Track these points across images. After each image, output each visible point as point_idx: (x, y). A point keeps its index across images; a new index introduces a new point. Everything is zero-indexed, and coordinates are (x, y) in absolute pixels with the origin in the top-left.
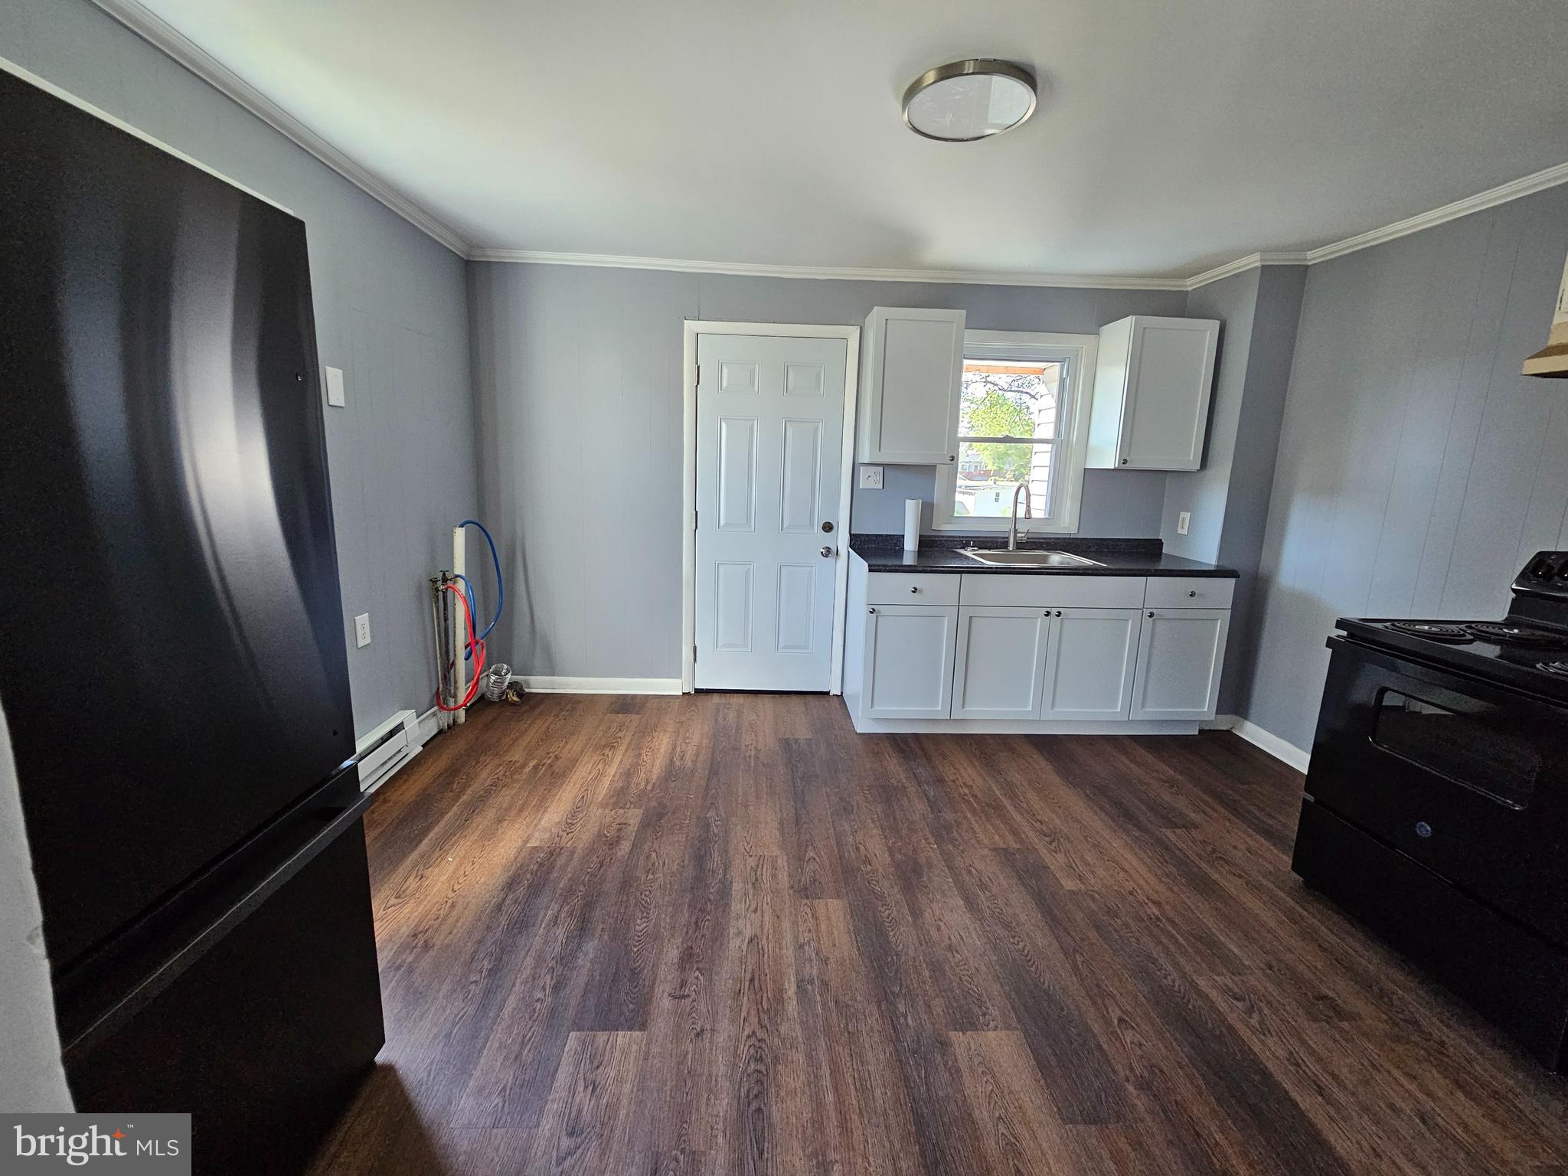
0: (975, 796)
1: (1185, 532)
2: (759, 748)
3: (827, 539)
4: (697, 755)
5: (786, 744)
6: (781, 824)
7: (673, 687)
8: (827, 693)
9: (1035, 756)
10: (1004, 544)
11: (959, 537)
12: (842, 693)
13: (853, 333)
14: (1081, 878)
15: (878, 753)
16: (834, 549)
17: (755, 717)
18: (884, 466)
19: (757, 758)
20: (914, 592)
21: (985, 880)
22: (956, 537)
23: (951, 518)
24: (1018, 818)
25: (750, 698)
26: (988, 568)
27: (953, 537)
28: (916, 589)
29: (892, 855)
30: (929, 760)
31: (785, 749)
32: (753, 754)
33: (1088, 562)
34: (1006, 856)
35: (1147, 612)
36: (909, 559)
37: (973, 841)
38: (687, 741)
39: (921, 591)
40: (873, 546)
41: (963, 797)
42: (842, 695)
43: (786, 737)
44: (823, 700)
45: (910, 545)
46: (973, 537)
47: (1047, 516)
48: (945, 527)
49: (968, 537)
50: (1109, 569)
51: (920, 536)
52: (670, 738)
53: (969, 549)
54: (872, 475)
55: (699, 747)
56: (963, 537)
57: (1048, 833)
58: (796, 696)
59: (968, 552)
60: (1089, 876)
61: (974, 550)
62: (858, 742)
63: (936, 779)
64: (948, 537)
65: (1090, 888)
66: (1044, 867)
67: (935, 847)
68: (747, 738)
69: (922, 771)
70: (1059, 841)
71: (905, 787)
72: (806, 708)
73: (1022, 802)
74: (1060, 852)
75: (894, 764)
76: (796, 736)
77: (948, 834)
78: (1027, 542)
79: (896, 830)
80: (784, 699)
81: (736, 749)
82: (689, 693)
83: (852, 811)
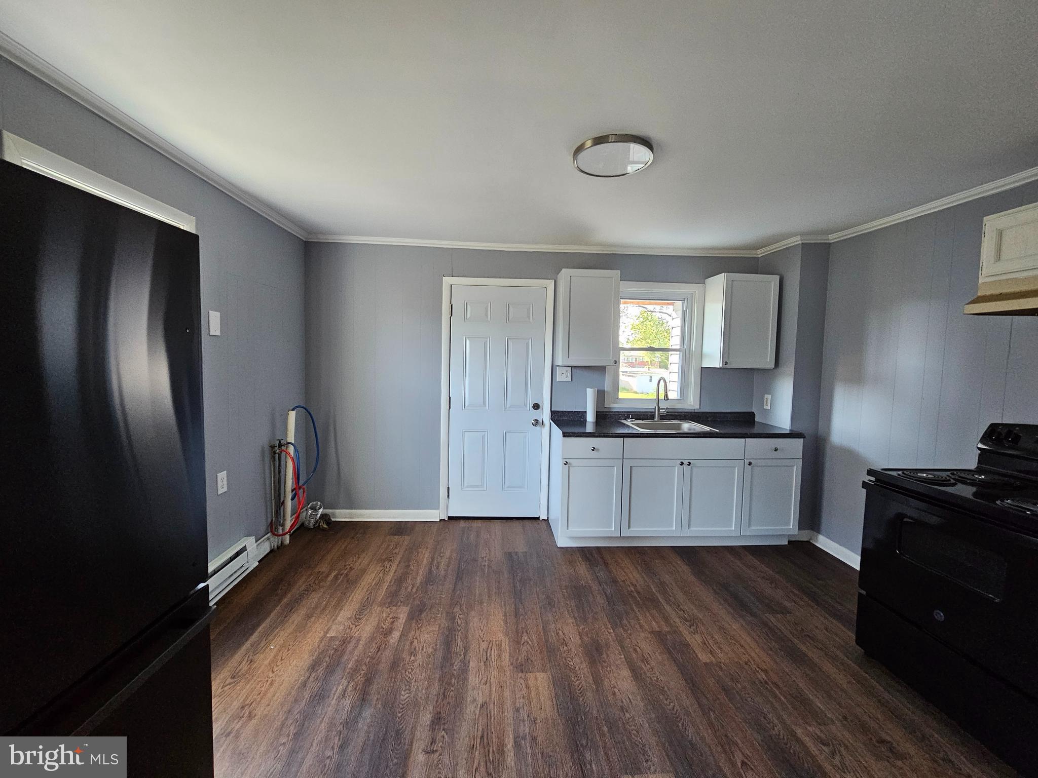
0: (638, 593)
1: (768, 408)
2: (491, 560)
3: (536, 414)
4: (448, 565)
5: (509, 556)
6: (505, 616)
7: (434, 515)
8: (538, 518)
9: (679, 563)
10: (652, 417)
11: (622, 412)
12: (548, 518)
13: (550, 284)
14: (711, 653)
15: (572, 562)
16: (541, 421)
17: (488, 537)
18: (572, 367)
19: (489, 566)
20: (593, 450)
21: (646, 656)
23: (616, 399)
24: (668, 608)
25: (486, 522)
26: (641, 433)
27: (619, 412)
28: (594, 448)
29: (581, 638)
30: (606, 564)
31: (509, 559)
32: (486, 564)
33: (707, 429)
34: (659, 637)
35: (747, 462)
36: (590, 428)
37: (637, 626)
38: (442, 555)
39: (598, 450)
40: (566, 419)
41: (630, 593)
42: (548, 520)
43: (509, 551)
44: (535, 523)
45: (590, 418)
46: (632, 412)
47: (679, 398)
48: (616, 407)
49: (628, 412)
50: (721, 433)
51: (597, 412)
52: (430, 553)
53: (630, 420)
54: (564, 372)
55: (450, 559)
56: (625, 412)
57: (688, 618)
58: (517, 521)
59: (628, 422)
60: (718, 651)
61: (633, 421)
62: (559, 554)
63: (611, 580)
64: (615, 412)
65: (719, 660)
66: (686, 645)
67: (612, 631)
68: (483, 553)
69: (602, 574)
70: (697, 624)
71: (590, 587)
72: (524, 529)
73: (670, 596)
74: (697, 632)
75: (582, 569)
76: (516, 550)
77: (620, 622)
78: (667, 415)
79: (585, 619)
80: (509, 523)
81: (475, 560)
82: (444, 520)
83: (554, 605)
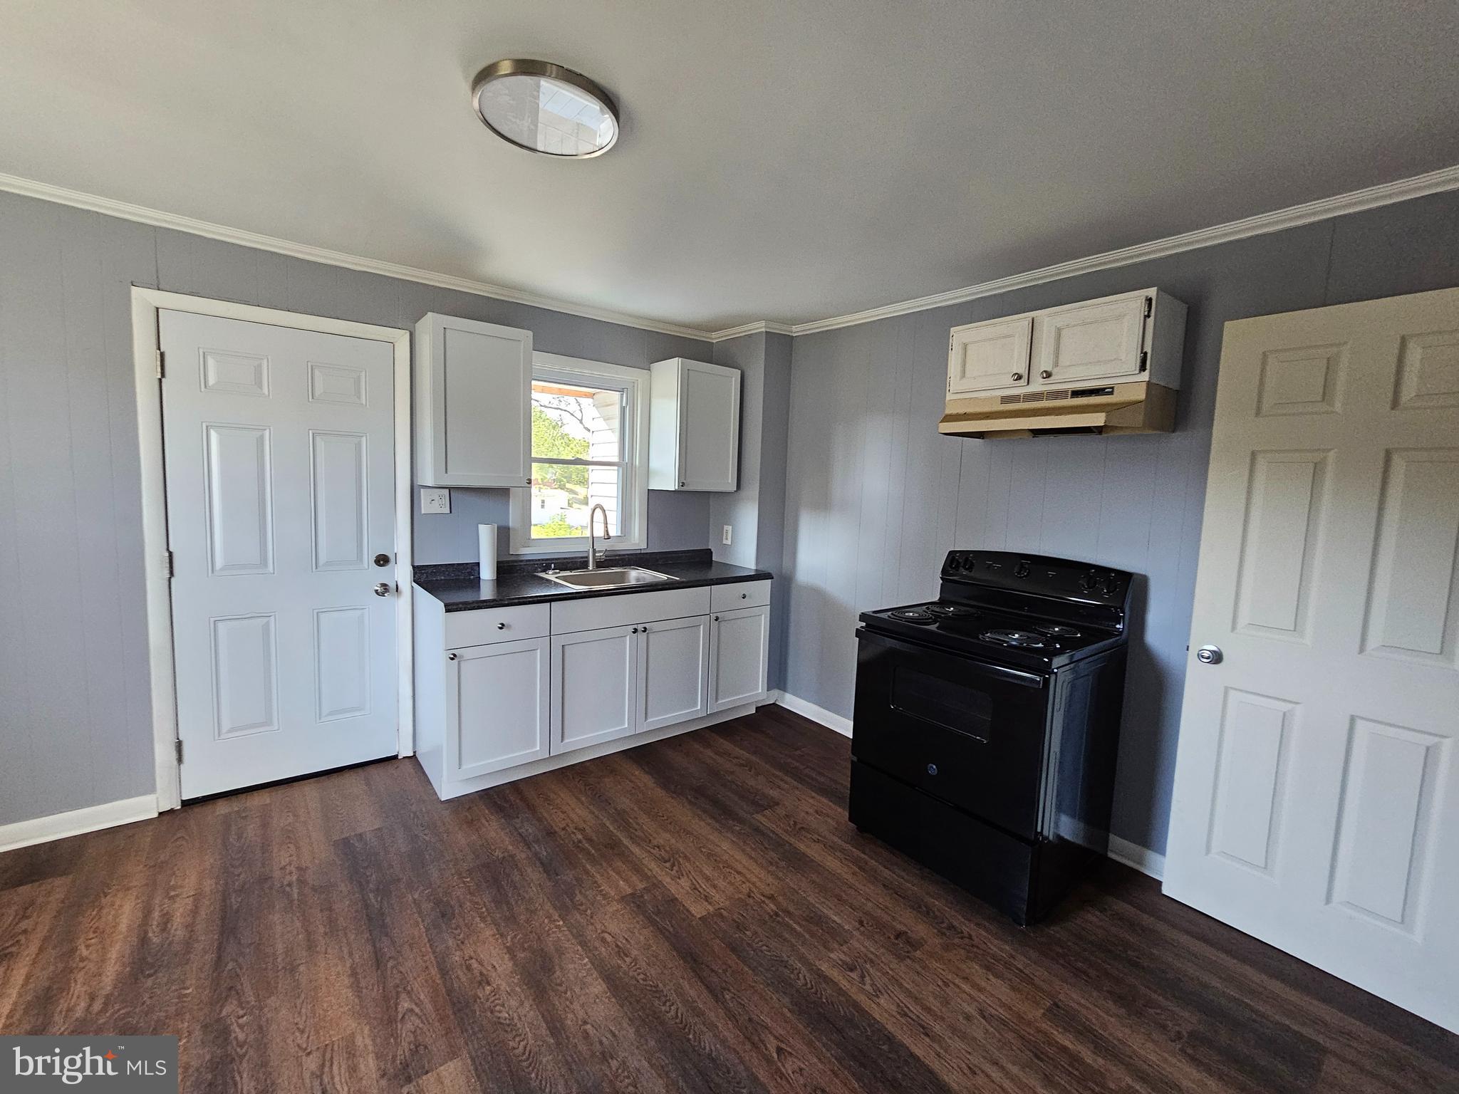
0: (590, 840)
1: (729, 542)
2: (304, 865)
3: (382, 574)
4: (195, 912)
5: (345, 847)
7: (142, 808)
8: (395, 757)
10: (583, 564)
11: (539, 560)
12: (415, 752)
13: (402, 338)
15: (472, 820)
16: (393, 586)
17: (291, 819)
18: (450, 489)
19: (302, 882)
20: (501, 628)
21: (621, 943)
22: (536, 560)
23: (528, 541)
25: (280, 793)
26: (576, 593)
27: (533, 560)
28: (503, 625)
30: (532, 808)
31: (346, 854)
32: (294, 878)
33: (663, 577)
34: (634, 901)
35: (713, 616)
36: (487, 592)
37: (599, 898)
38: (172, 893)
39: (509, 627)
40: (443, 578)
41: (577, 845)
42: (414, 755)
43: (343, 836)
44: (390, 768)
45: (487, 573)
46: (553, 559)
47: (619, 534)
48: (528, 552)
49: (547, 560)
50: (683, 582)
51: (497, 562)
53: (551, 572)
54: (436, 498)
55: (197, 897)
56: (543, 560)
57: (667, 857)
58: (352, 772)
59: (550, 576)
60: (712, 892)
61: (556, 573)
62: (446, 813)
63: (544, 833)
64: (527, 561)
65: (717, 906)
66: (672, 900)
67: (561, 923)
68: (282, 856)
69: (529, 829)
70: (679, 863)
71: (512, 856)
72: (368, 784)
73: (636, 830)
74: (683, 875)
75: (494, 830)
76: (359, 831)
77: (571, 900)
78: (606, 560)
79: (512, 919)
80: (335, 780)
81: (265, 879)
82: (172, 811)
83: (453, 914)
